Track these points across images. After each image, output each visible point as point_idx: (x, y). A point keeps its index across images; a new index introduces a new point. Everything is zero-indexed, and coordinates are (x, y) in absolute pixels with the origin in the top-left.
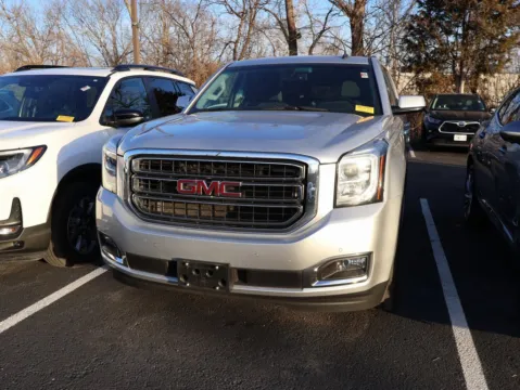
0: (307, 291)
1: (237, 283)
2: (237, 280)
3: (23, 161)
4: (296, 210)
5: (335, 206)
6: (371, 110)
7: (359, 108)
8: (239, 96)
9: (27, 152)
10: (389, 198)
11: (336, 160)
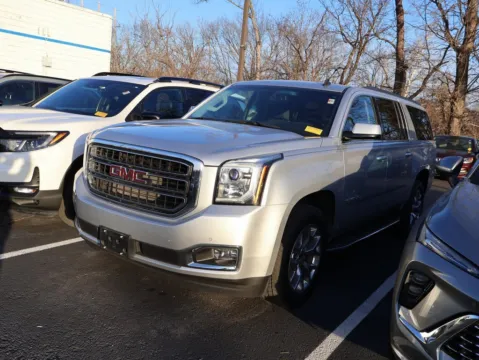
0: (183, 269)
1: (137, 253)
2: (139, 250)
3: (49, 139)
4: (181, 201)
5: (214, 202)
6: (319, 132)
7: (309, 129)
8: (252, 111)
9: (54, 134)
10: (267, 205)
11: (219, 164)
